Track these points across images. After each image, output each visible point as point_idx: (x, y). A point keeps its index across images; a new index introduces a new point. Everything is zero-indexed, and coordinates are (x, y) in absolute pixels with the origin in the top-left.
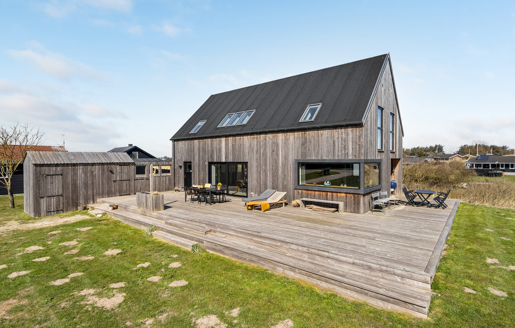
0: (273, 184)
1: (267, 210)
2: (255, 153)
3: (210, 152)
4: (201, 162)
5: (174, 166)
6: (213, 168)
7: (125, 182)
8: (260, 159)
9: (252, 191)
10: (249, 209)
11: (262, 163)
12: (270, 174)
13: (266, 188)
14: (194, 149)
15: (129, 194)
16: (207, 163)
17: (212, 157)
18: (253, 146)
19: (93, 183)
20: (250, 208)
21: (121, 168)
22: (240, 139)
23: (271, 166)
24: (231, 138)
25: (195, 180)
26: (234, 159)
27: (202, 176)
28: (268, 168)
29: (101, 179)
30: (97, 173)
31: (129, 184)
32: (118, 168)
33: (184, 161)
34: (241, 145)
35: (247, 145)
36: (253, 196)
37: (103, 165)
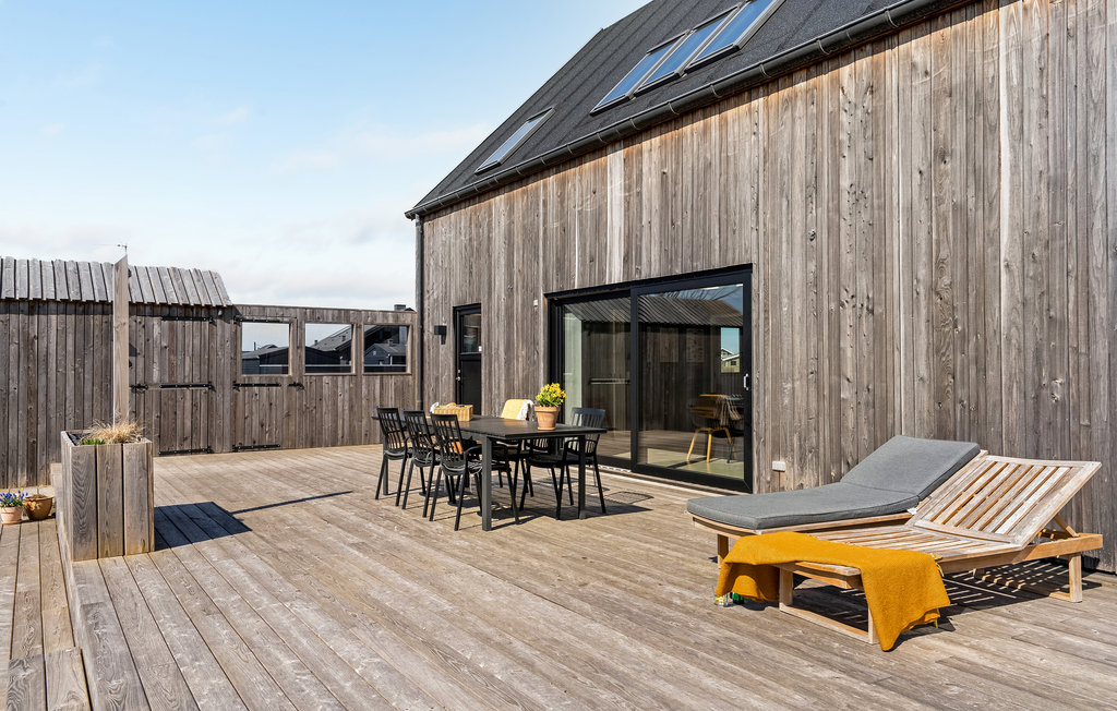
0: (939, 397)
1: (919, 628)
2: (798, 196)
3: (554, 243)
4: (518, 299)
5: (422, 331)
6: (572, 323)
7: (188, 392)
8: (834, 230)
9: (777, 452)
10: (741, 601)
11: (847, 259)
12: (912, 328)
13: (882, 432)
14: (489, 239)
15: (209, 451)
16: (540, 303)
17: (562, 266)
18: (784, 155)
19: (32, 394)
20: (746, 586)
21: (172, 329)
22: (706, 130)
23: (922, 272)
24: (656, 141)
25: (495, 391)
26: (668, 256)
27: (519, 366)
28: (898, 284)
29: (71, 373)
30: (53, 347)
31: (209, 403)
32: (157, 330)
33: (454, 303)
34: (708, 166)
35: (749, 155)
36: (788, 481)
37: (85, 313)
